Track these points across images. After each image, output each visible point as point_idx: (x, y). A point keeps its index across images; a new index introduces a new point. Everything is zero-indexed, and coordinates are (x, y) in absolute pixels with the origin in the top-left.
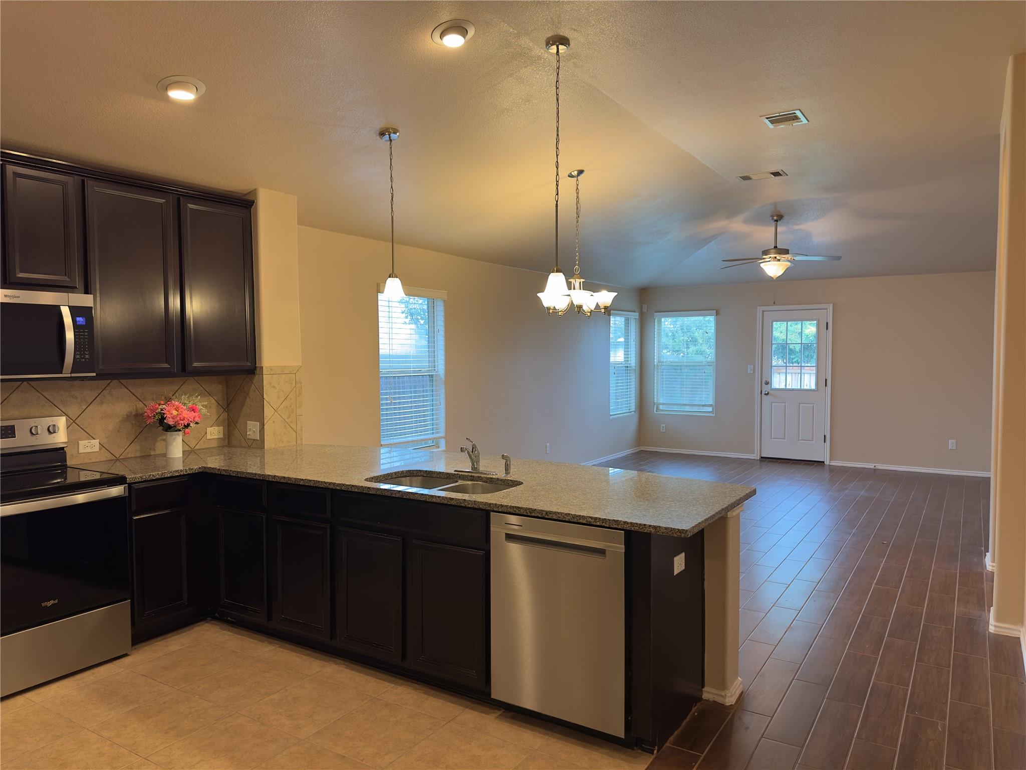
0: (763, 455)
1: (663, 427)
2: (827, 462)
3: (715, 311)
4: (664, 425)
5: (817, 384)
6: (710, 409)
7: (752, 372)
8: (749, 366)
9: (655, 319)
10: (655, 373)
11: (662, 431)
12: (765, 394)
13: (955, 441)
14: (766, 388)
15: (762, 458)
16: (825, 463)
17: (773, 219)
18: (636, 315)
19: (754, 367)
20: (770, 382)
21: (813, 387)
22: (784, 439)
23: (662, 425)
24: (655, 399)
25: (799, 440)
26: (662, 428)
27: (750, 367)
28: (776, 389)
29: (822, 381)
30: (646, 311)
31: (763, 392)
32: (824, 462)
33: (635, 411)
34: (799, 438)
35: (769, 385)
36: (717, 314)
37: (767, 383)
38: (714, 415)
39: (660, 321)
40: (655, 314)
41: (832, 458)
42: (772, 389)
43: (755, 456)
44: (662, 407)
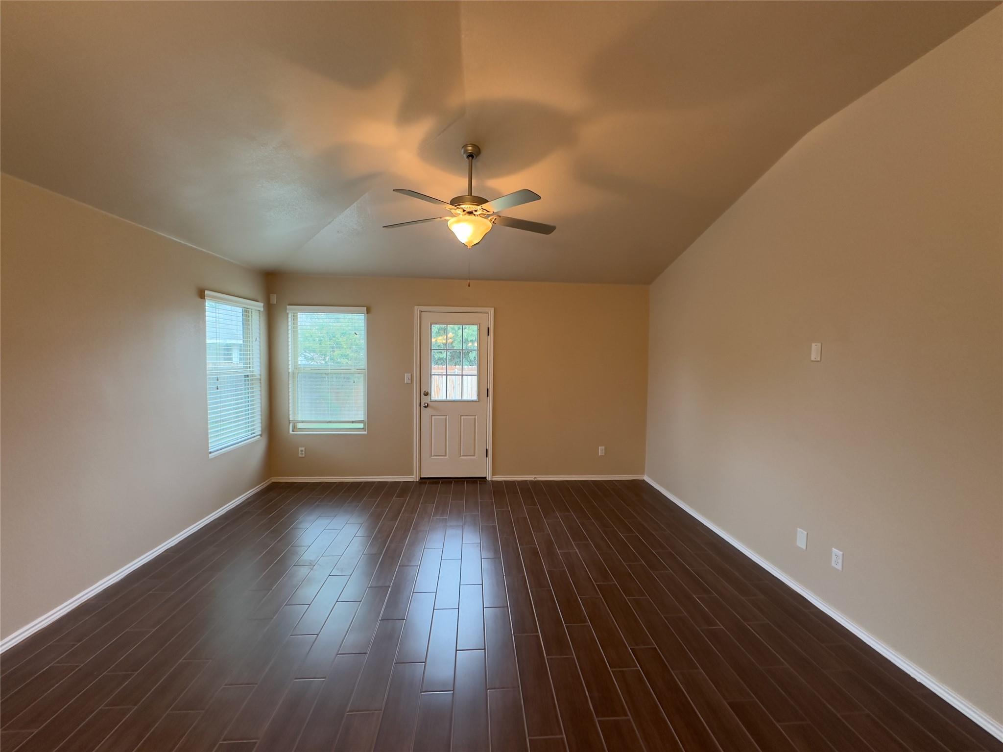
0: (422, 476)
1: (302, 451)
2: (489, 478)
3: (366, 308)
4: (303, 449)
5: (479, 395)
6: (361, 426)
7: (410, 382)
8: (406, 374)
9: (288, 314)
10: (290, 382)
11: (300, 456)
12: (425, 407)
13: (604, 447)
14: (425, 400)
15: (421, 478)
16: (487, 478)
17: (466, 151)
18: (260, 306)
19: (411, 375)
20: (429, 392)
21: (475, 398)
22: (445, 455)
23: (300, 449)
24: (291, 417)
25: (460, 456)
26: (300, 452)
27: (407, 376)
28: (436, 401)
29: (484, 392)
30: (276, 303)
31: (422, 404)
32: (485, 478)
33: (261, 435)
34: (460, 454)
35: (428, 397)
36: (368, 311)
37: (426, 394)
38: (366, 433)
39: (295, 318)
40: (288, 307)
41: (494, 473)
42: (431, 401)
43: (414, 478)
44: (300, 426)
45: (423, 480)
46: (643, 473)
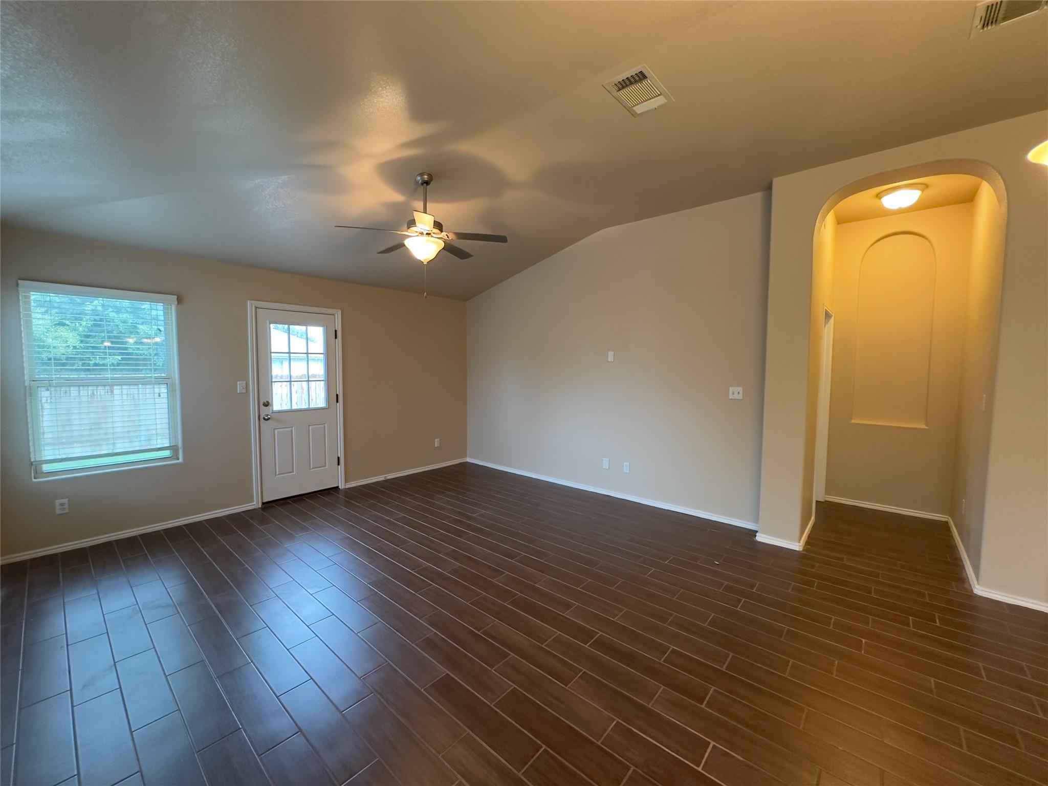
0: (264, 501)
1: (62, 504)
2: (342, 486)
3: (176, 297)
4: (65, 500)
5: (329, 400)
6: (167, 453)
7: (244, 391)
8: (239, 383)
9: (19, 293)
10: (28, 402)
11: (61, 512)
12: (266, 420)
13: (439, 439)
14: (265, 411)
15: (263, 503)
16: (340, 487)
19: (246, 383)
20: (270, 402)
21: (324, 404)
22: (293, 472)
23: (58, 502)
24: (32, 455)
25: (309, 470)
26: (59, 507)
27: (240, 385)
28: (278, 412)
29: (333, 398)
31: (262, 417)
32: (338, 487)
34: (310, 467)
35: (270, 407)
36: (180, 301)
37: (267, 404)
38: (181, 460)
40: (20, 282)
41: (346, 481)
42: (274, 412)
43: (256, 504)
44: (46, 468)
45: (267, 505)
46: (466, 456)
